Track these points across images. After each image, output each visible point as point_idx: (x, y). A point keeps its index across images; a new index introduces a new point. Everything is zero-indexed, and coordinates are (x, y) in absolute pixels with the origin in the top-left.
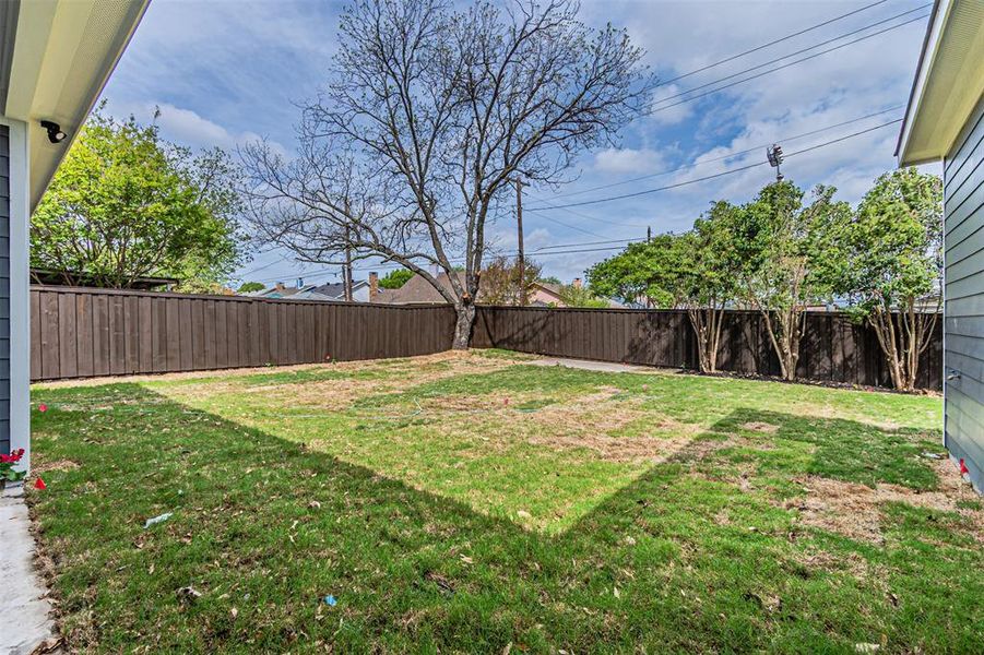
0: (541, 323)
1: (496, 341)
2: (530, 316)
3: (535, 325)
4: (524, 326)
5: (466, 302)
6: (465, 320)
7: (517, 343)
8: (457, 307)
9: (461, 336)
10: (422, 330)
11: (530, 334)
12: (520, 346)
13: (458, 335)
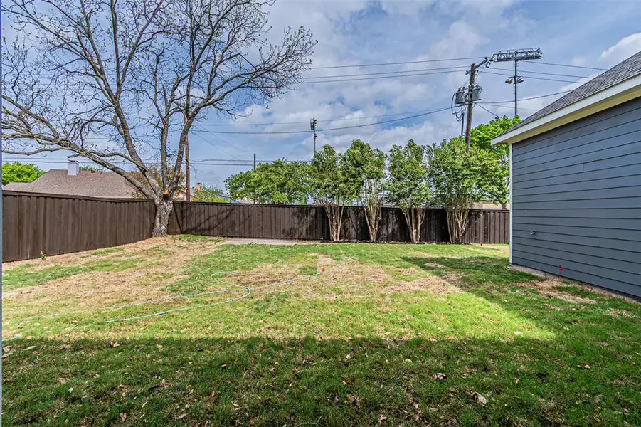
0: (224, 215)
1: (185, 229)
2: (215, 210)
3: (220, 216)
4: (210, 218)
5: (166, 198)
6: (164, 213)
7: (204, 230)
8: (157, 202)
9: (160, 226)
10: (129, 221)
11: (215, 223)
12: (206, 232)
13: (158, 224)
